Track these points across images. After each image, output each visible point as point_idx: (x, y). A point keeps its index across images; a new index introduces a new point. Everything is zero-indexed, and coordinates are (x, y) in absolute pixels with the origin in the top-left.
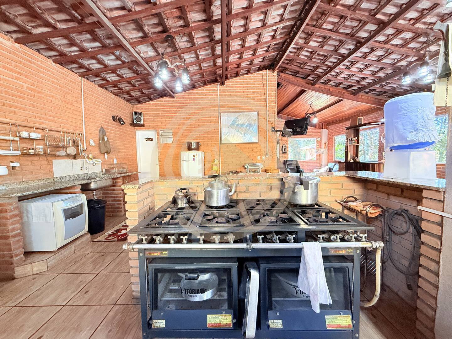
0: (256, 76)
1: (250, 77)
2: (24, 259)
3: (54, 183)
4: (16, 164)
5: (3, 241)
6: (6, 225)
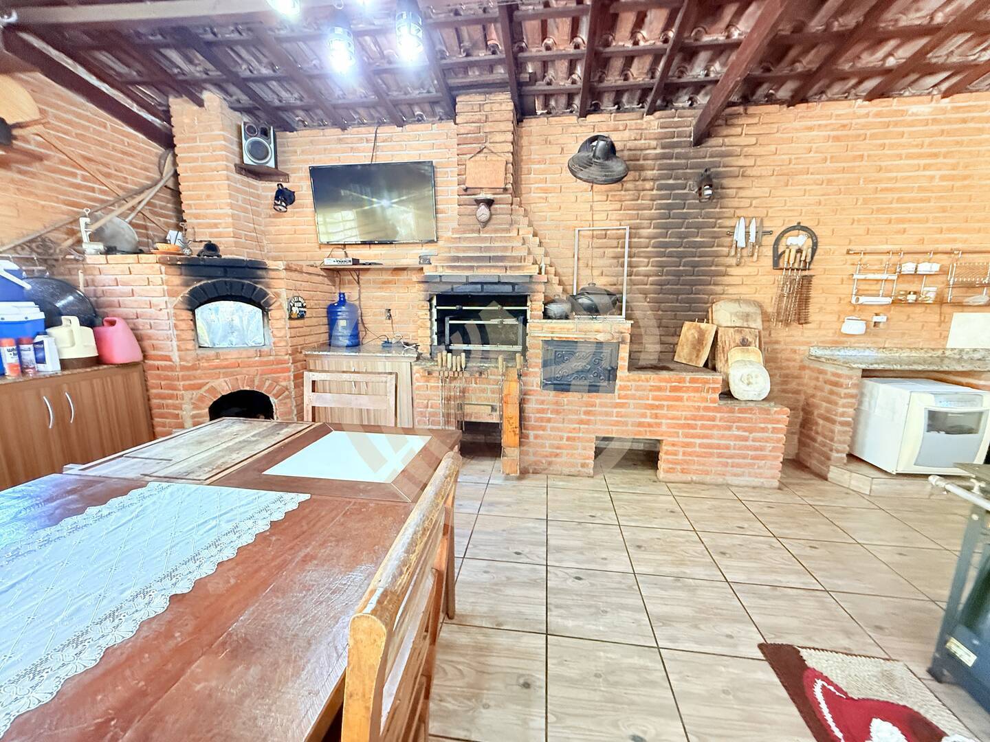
2: (845, 461)
3: (942, 359)
4: (881, 319)
5: (828, 424)
6: (836, 404)
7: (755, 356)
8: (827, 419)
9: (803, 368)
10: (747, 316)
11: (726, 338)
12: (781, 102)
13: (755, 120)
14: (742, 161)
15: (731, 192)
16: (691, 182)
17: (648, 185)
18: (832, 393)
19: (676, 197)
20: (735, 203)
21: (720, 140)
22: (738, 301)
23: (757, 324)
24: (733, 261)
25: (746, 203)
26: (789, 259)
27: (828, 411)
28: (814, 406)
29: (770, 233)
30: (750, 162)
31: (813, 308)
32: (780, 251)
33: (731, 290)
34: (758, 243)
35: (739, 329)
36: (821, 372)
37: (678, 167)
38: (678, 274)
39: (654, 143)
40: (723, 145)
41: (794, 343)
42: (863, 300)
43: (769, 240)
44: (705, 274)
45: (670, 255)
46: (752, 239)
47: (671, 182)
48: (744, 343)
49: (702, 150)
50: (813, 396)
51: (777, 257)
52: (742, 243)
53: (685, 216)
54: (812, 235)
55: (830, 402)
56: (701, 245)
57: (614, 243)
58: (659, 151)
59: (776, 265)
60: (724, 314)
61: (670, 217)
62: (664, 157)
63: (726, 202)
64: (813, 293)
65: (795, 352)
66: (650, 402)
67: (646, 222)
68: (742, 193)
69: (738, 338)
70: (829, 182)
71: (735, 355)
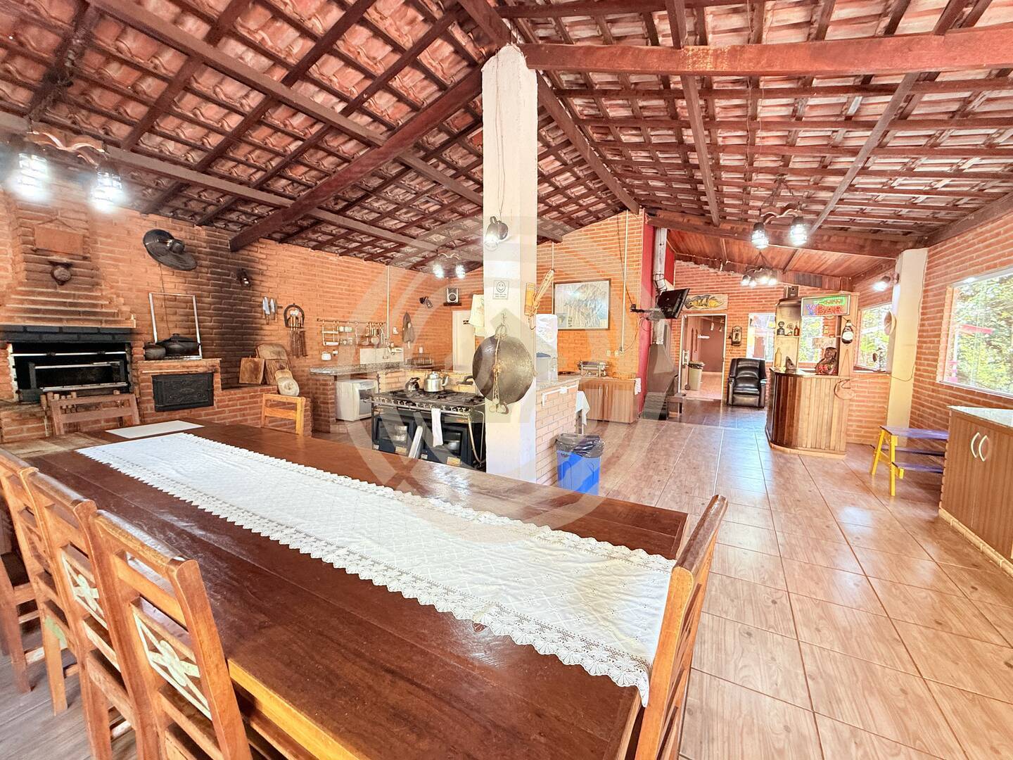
0: (609, 224)
1: (600, 225)
2: (335, 423)
3: (360, 369)
4: (335, 352)
5: (325, 405)
6: (327, 394)
7: (289, 374)
8: (324, 403)
9: (308, 380)
10: (279, 354)
11: (272, 366)
12: (275, 240)
13: (264, 246)
14: (260, 267)
15: (257, 282)
16: (232, 273)
17: (204, 270)
18: (324, 389)
19: (224, 280)
20: (260, 289)
21: (246, 252)
22: (271, 344)
23: (285, 357)
24: (265, 322)
25: (266, 290)
26: (293, 323)
27: (325, 399)
28: (318, 398)
29: (281, 307)
30: (265, 268)
31: (308, 348)
32: (288, 317)
33: (266, 338)
34: (276, 312)
35: (277, 361)
36: (317, 380)
37: (221, 262)
38: (233, 328)
39: (204, 245)
40: (248, 255)
41: (304, 366)
42: (328, 343)
43: (281, 311)
44: (249, 328)
45: (226, 316)
46: (273, 310)
47: (219, 270)
48: (282, 368)
49: (237, 255)
50: (316, 393)
51: (287, 321)
52: (268, 312)
53: (232, 293)
54: (301, 310)
55: (324, 394)
56: (244, 311)
57: (184, 305)
58: (208, 250)
59: (287, 325)
60: (266, 353)
61: (221, 292)
62: (212, 254)
63: (256, 288)
64: (307, 340)
65: (303, 371)
66: (239, 407)
67: (205, 294)
68: (263, 284)
69: (278, 365)
70: (304, 284)
71: (279, 375)
